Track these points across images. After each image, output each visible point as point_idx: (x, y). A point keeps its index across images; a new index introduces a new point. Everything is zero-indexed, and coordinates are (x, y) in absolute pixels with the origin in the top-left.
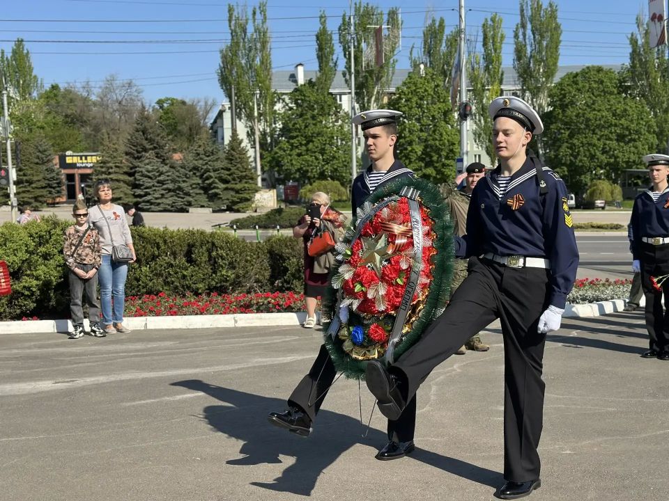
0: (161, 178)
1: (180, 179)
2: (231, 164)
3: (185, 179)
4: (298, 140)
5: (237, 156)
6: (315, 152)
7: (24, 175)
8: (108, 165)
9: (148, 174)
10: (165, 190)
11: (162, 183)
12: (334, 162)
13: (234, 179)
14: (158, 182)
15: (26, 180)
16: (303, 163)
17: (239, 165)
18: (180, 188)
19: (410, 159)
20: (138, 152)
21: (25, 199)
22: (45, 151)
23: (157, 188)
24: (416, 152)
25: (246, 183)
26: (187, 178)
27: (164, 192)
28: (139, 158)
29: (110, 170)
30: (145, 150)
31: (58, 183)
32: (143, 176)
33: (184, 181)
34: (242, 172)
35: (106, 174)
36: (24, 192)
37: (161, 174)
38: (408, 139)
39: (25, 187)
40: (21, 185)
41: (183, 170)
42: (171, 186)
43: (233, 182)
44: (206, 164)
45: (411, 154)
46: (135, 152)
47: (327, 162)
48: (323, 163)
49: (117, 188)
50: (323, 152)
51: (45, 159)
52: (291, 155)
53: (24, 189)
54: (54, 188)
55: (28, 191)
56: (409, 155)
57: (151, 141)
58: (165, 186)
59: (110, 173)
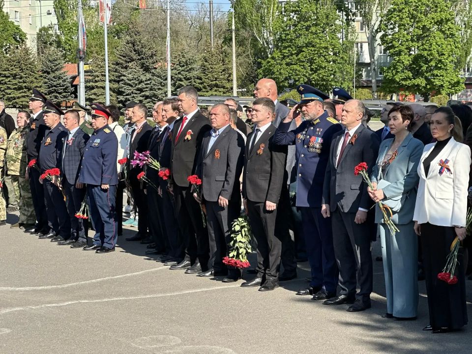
0: (140, 86)
1: (156, 87)
2: (204, 73)
3: (160, 87)
4: (289, 51)
5: (209, 66)
6: (304, 62)
7: (24, 82)
8: (95, 74)
9: (129, 82)
10: (143, 97)
11: (141, 90)
12: (321, 71)
13: (205, 88)
14: (138, 89)
15: (25, 86)
16: (291, 72)
17: (210, 75)
18: (155, 96)
19: (397, 69)
20: (126, 62)
21: (24, 103)
22: (55, 60)
23: (135, 95)
24: (403, 62)
25: (216, 91)
26: (162, 86)
27: (141, 98)
28: (126, 68)
29: (97, 79)
30: (132, 60)
31: (64, 89)
32: (125, 84)
33: (159, 89)
34: (212, 81)
35: (93, 82)
36: (24, 97)
37: (141, 82)
38: (397, 49)
39: (25, 92)
40: (21, 91)
41: (159, 79)
42: (147, 93)
43: (204, 90)
44: (179, 73)
45: (398, 64)
46: (124, 62)
47: (315, 71)
48: (310, 73)
49: (102, 94)
50: (311, 61)
51: (55, 68)
52: (281, 65)
53: (24, 94)
54: (60, 93)
55: (28, 96)
56: (396, 65)
57: (138, 53)
58: (143, 93)
59: (96, 81)
